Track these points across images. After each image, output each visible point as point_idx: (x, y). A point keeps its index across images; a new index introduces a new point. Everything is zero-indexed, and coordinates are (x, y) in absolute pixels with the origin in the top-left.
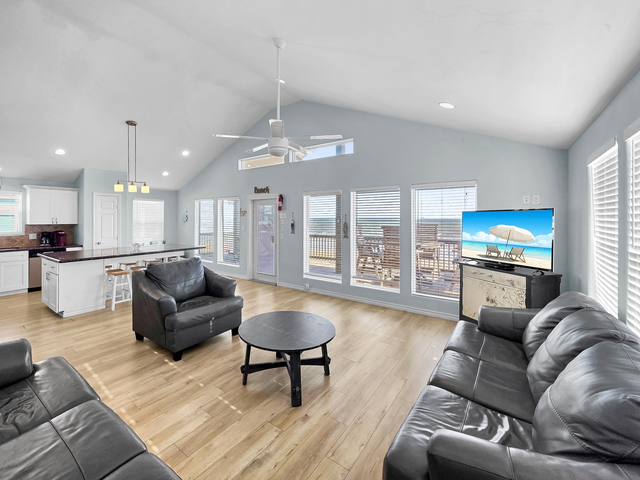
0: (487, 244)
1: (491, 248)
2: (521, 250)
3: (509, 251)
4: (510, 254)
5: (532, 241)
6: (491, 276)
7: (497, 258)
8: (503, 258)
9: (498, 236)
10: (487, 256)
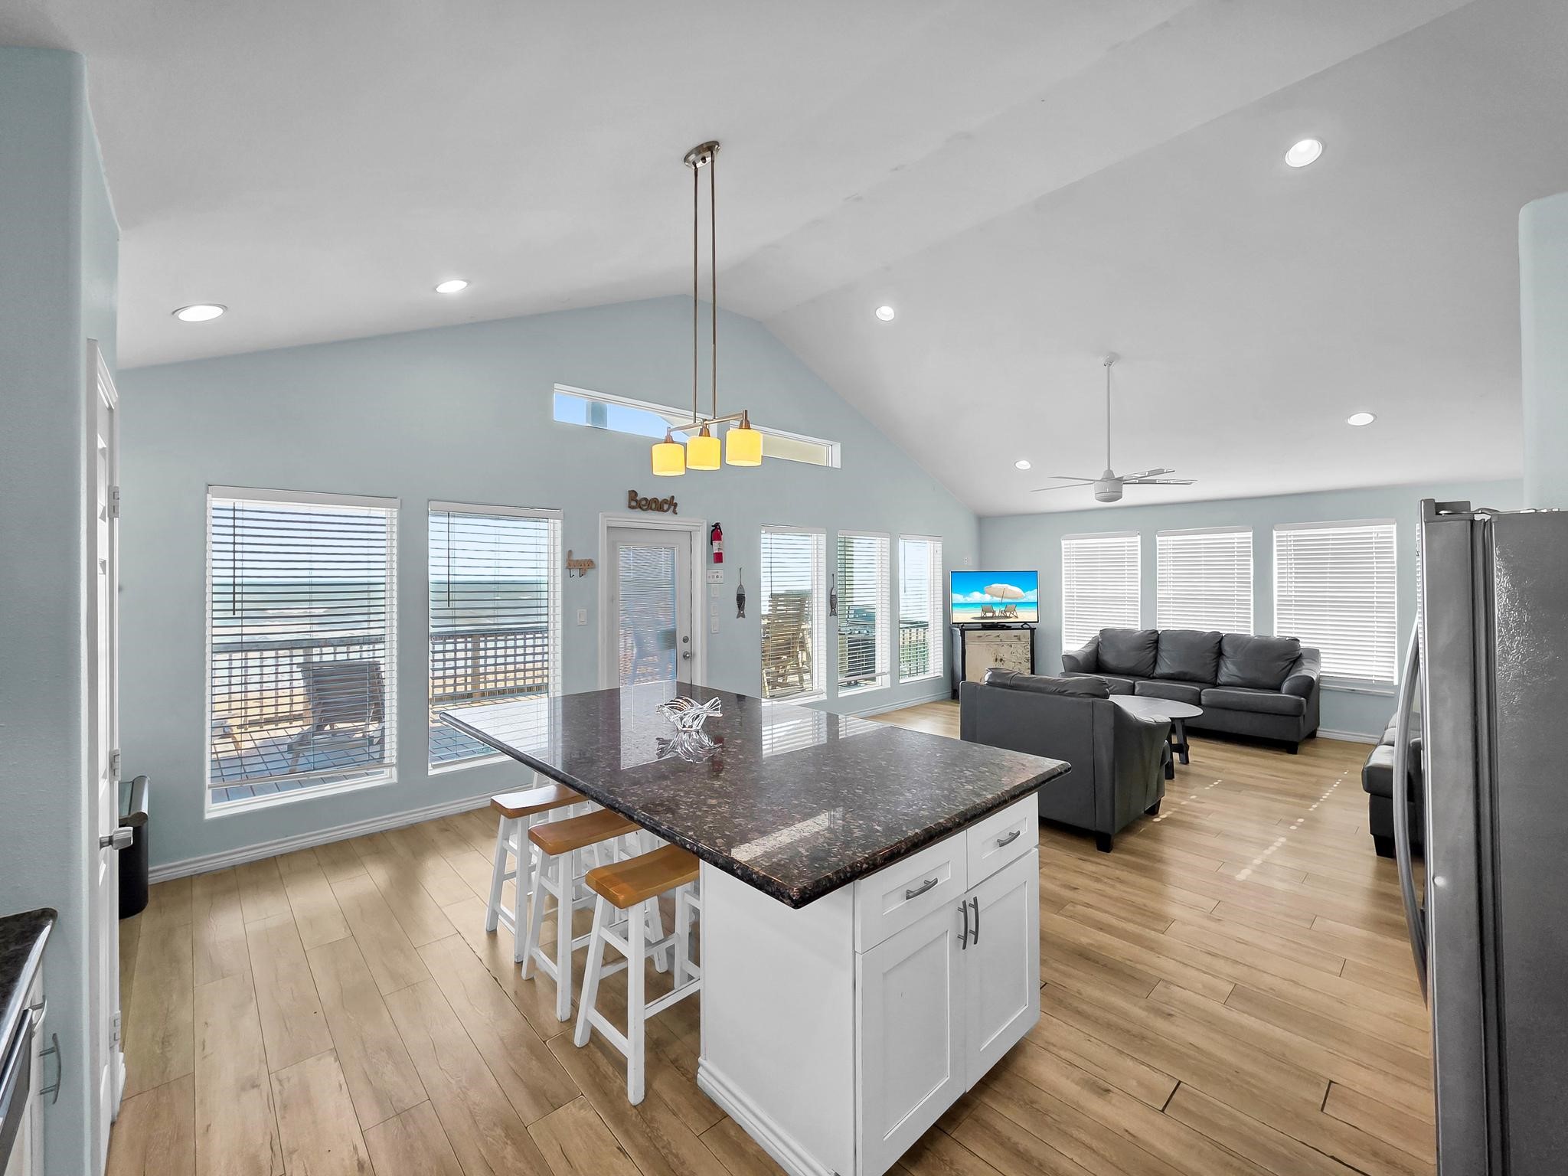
0: (981, 604)
1: (987, 608)
2: (1011, 607)
3: (1003, 609)
4: (1005, 612)
5: (1022, 597)
6: (998, 636)
7: (992, 618)
8: (999, 617)
9: (993, 595)
10: (982, 618)
